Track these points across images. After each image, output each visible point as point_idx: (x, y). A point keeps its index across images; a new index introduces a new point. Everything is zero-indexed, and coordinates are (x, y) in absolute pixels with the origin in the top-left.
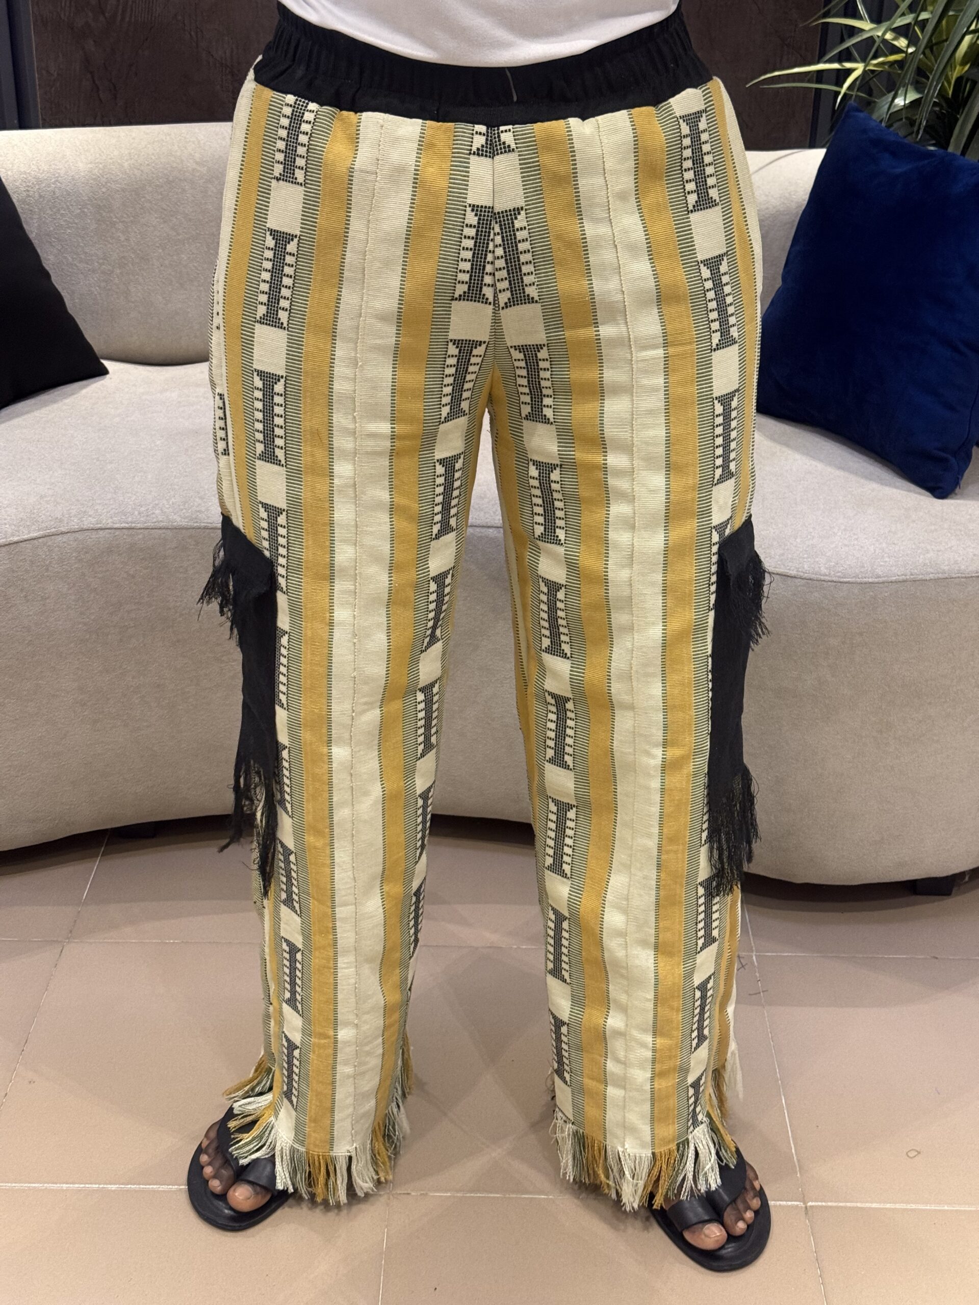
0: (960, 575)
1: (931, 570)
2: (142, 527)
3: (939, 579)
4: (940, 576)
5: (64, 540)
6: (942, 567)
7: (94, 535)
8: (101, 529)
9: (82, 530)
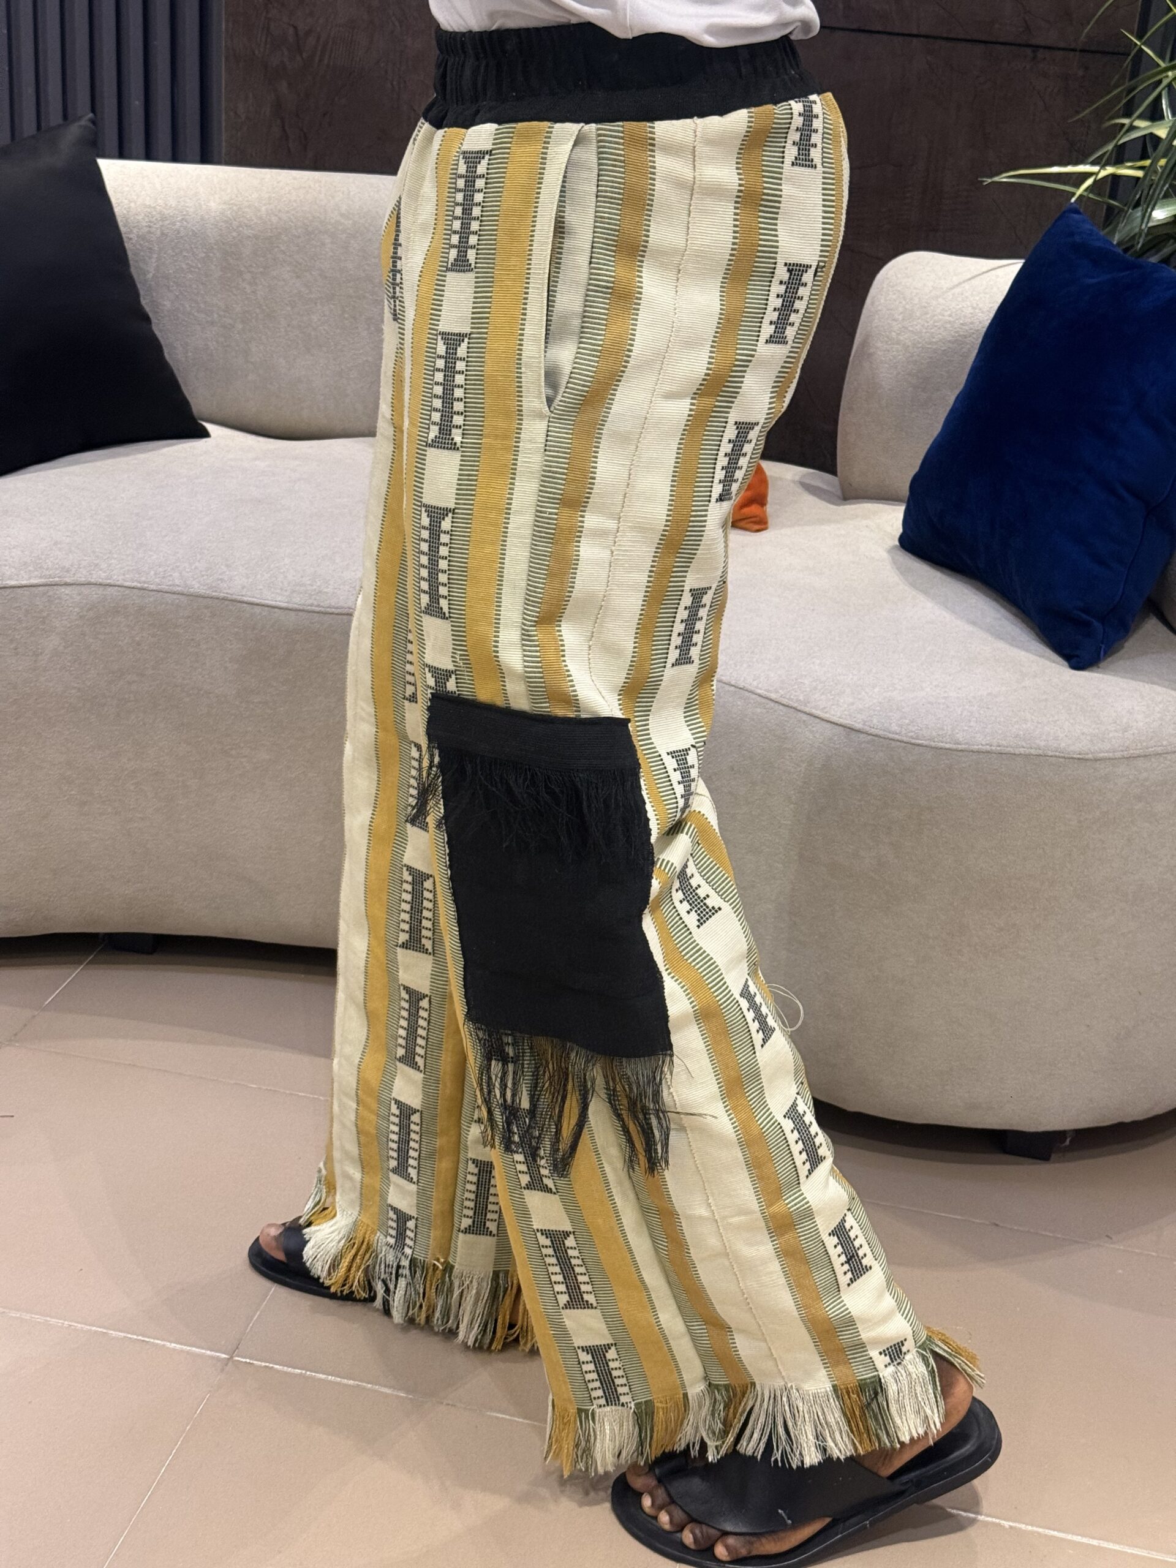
0: (1057, 754)
1: (1024, 745)
2: (155, 588)
3: (1030, 755)
4: (1033, 751)
5: (67, 592)
6: (1037, 742)
7: (100, 591)
8: (110, 585)
9: (89, 584)
